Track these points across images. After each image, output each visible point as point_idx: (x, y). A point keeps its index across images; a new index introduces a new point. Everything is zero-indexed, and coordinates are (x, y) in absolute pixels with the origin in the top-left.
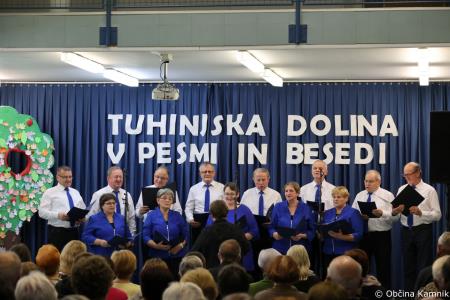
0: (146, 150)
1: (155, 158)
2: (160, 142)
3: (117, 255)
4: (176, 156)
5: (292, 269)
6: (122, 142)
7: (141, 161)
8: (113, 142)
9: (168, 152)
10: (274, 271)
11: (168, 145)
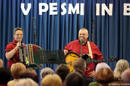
0: (43, 7)
1: (48, 11)
2: (51, 2)
3: (15, 66)
4: (60, 10)
5: (110, 76)
6: (30, 3)
7: (41, 14)
8: (24, 3)
9: (56, 9)
10: (99, 77)
11: (56, 4)
